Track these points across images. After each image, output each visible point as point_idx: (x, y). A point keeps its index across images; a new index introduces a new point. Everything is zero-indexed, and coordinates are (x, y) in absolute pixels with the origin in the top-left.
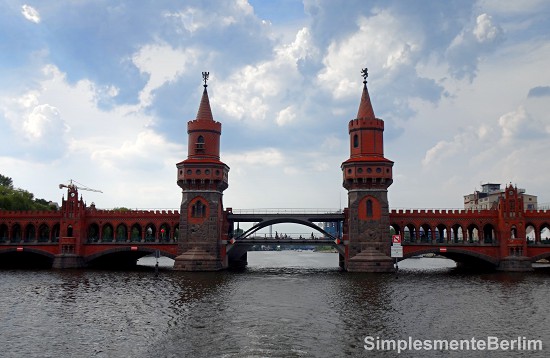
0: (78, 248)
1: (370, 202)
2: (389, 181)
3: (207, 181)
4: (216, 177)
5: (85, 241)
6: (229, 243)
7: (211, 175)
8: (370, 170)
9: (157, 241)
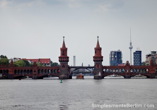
0: (37, 75)
1: (98, 65)
2: (102, 61)
3: (65, 61)
4: (67, 60)
5: (38, 73)
6: (70, 73)
7: (66, 60)
8: (98, 58)
9: (54, 73)
